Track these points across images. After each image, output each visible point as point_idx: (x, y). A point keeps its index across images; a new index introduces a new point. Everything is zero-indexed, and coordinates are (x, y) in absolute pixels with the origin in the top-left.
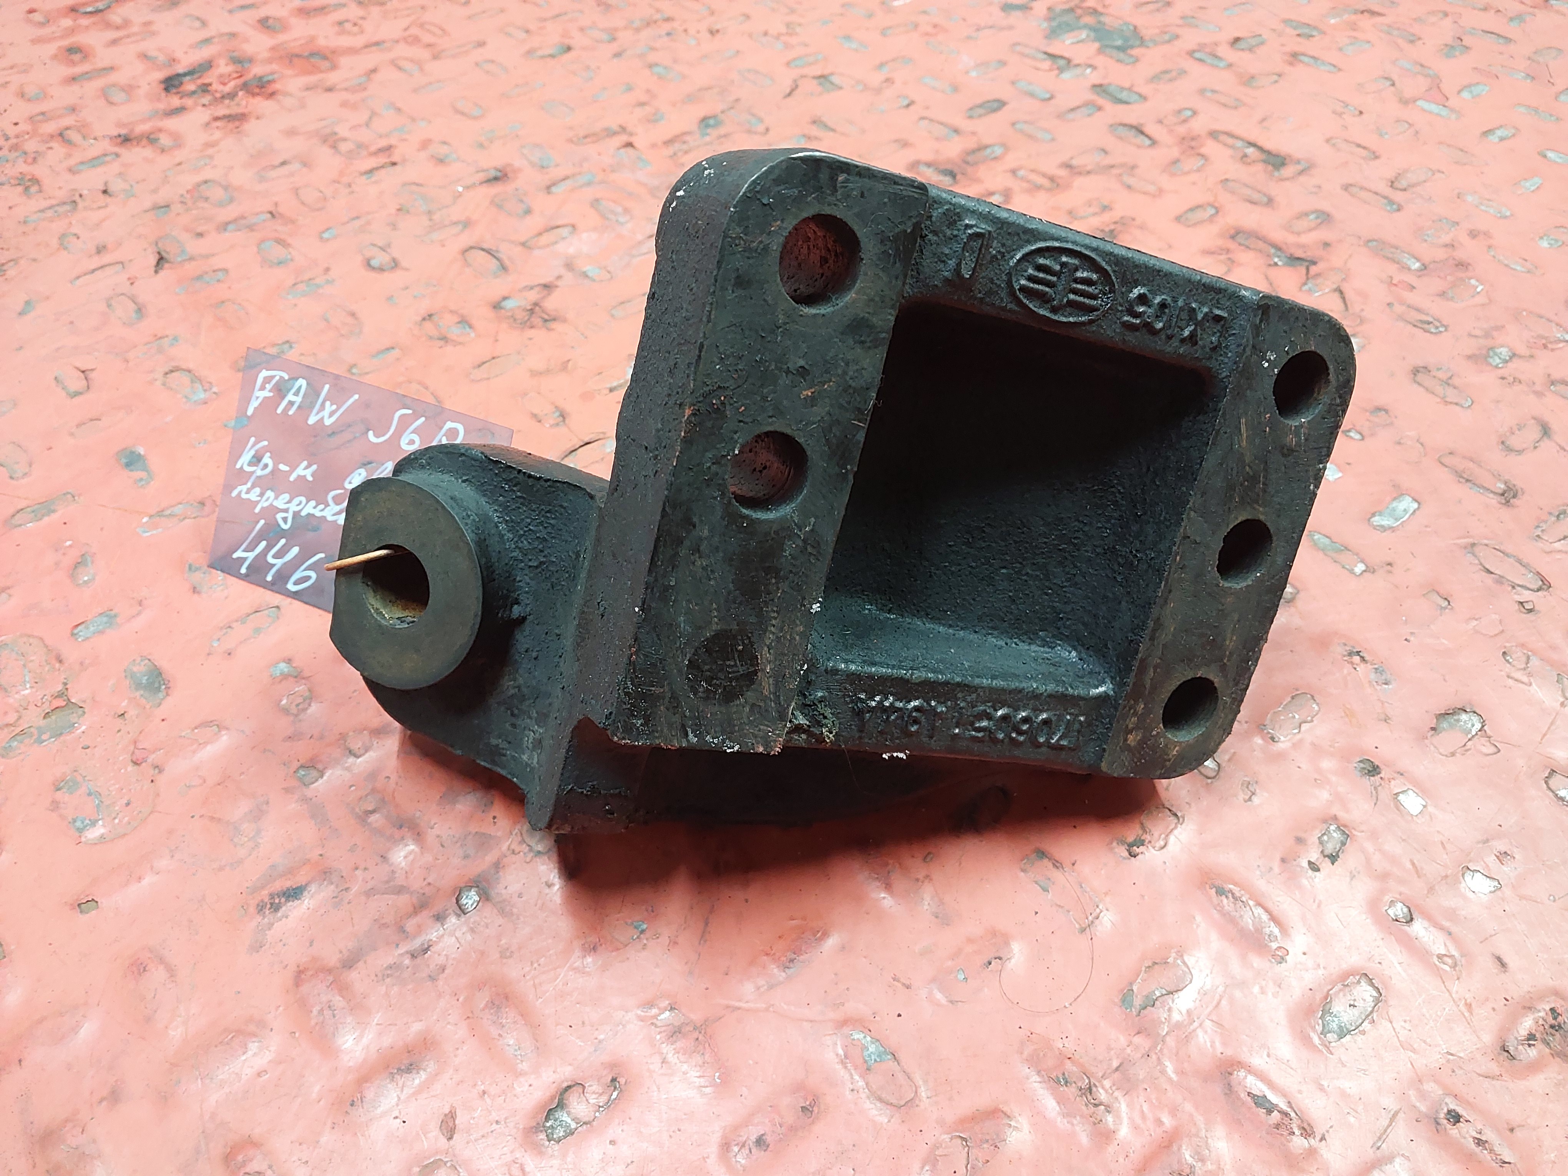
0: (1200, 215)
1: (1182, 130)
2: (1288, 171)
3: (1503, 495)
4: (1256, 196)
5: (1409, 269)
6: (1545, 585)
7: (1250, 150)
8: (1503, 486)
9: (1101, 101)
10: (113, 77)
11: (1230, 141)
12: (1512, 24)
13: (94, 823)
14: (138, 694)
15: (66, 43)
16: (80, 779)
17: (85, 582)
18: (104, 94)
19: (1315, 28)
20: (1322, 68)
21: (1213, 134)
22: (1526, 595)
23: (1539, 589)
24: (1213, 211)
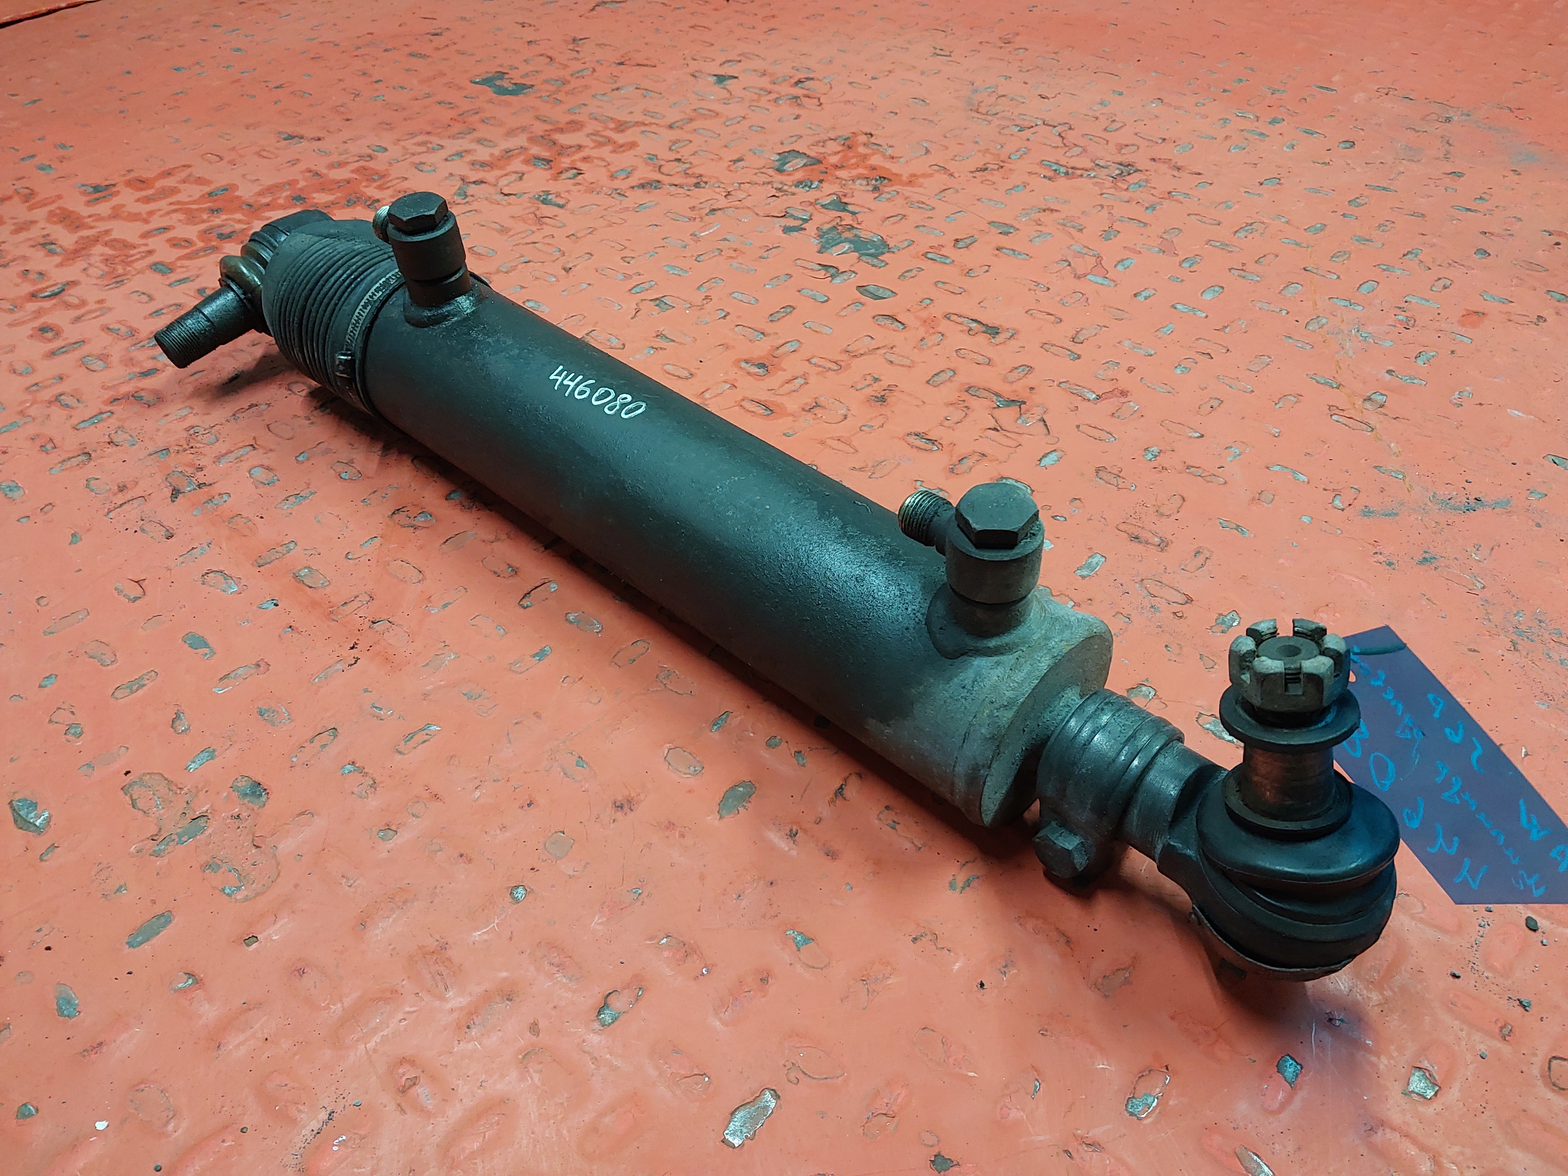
0: (944, 377)
1: (924, 314)
2: (1000, 338)
3: (1159, 545)
4: (980, 359)
5: (1089, 400)
6: (1189, 600)
7: (974, 325)
8: (1158, 540)
9: (864, 299)
10: (86, 349)
11: (960, 320)
12: (1148, 211)
13: (239, 888)
14: (246, 801)
15: (37, 324)
16: (220, 862)
17: (182, 731)
18: (82, 363)
19: (1012, 226)
20: (1019, 257)
21: (947, 317)
22: (1176, 608)
23: (1187, 602)
24: (951, 373)
